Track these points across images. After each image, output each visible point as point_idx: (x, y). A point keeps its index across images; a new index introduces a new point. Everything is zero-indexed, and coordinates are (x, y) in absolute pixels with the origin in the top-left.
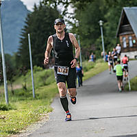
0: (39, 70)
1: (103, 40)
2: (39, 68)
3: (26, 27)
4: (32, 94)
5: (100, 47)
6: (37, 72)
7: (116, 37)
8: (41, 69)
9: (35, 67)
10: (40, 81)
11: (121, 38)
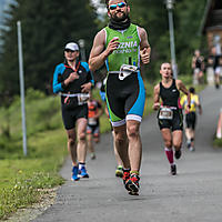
0: (37, 98)
1: (172, 39)
2: (37, 93)
3: (13, 6)
4: (21, 148)
5: (166, 53)
6: (34, 102)
7: (199, 34)
8: (42, 95)
9: (30, 90)
10: (38, 120)
11: (210, 35)
